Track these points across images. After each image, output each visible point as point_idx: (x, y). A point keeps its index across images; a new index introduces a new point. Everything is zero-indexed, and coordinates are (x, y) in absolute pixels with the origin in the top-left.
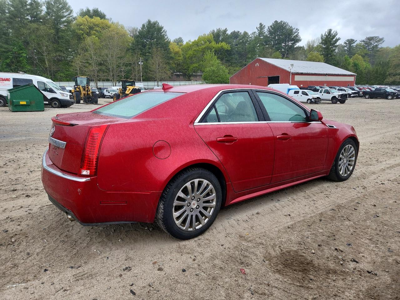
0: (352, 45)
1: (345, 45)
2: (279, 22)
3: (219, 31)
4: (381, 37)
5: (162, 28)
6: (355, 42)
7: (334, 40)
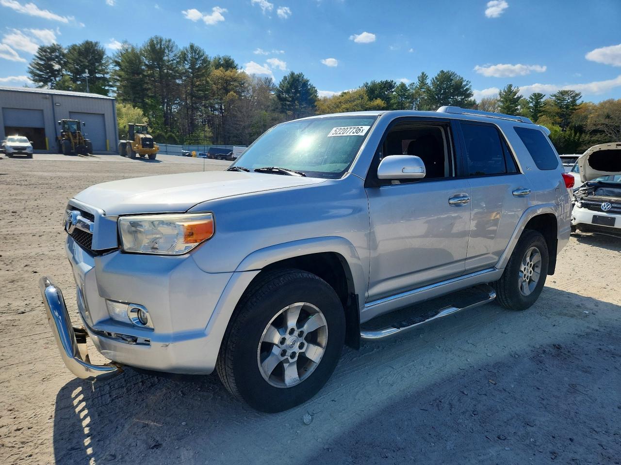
0: (539, 101)
1: (531, 101)
2: (445, 71)
3: (374, 84)
4: (577, 92)
5: (308, 81)
6: (543, 97)
7: (515, 97)
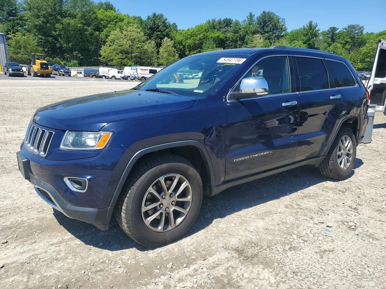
0: (334, 33)
1: (328, 32)
2: (267, 12)
4: (361, 25)
6: (337, 30)
7: (315, 30)
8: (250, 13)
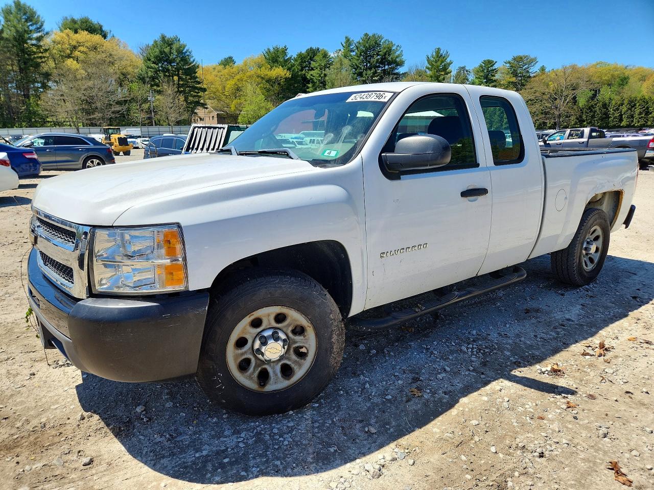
0: (490, 68)
1: (481, 69)
2: (371, 35)
3: (277, 50)
4: (532, 57)
5: (185, 46)
6: (494, 64)
7: (444, 63)
8: (346, 38)
